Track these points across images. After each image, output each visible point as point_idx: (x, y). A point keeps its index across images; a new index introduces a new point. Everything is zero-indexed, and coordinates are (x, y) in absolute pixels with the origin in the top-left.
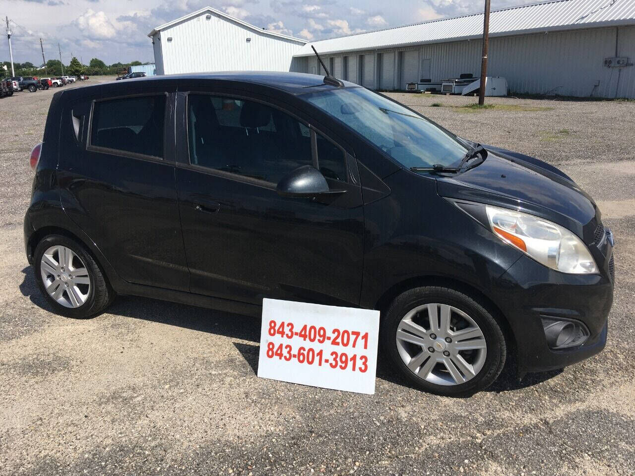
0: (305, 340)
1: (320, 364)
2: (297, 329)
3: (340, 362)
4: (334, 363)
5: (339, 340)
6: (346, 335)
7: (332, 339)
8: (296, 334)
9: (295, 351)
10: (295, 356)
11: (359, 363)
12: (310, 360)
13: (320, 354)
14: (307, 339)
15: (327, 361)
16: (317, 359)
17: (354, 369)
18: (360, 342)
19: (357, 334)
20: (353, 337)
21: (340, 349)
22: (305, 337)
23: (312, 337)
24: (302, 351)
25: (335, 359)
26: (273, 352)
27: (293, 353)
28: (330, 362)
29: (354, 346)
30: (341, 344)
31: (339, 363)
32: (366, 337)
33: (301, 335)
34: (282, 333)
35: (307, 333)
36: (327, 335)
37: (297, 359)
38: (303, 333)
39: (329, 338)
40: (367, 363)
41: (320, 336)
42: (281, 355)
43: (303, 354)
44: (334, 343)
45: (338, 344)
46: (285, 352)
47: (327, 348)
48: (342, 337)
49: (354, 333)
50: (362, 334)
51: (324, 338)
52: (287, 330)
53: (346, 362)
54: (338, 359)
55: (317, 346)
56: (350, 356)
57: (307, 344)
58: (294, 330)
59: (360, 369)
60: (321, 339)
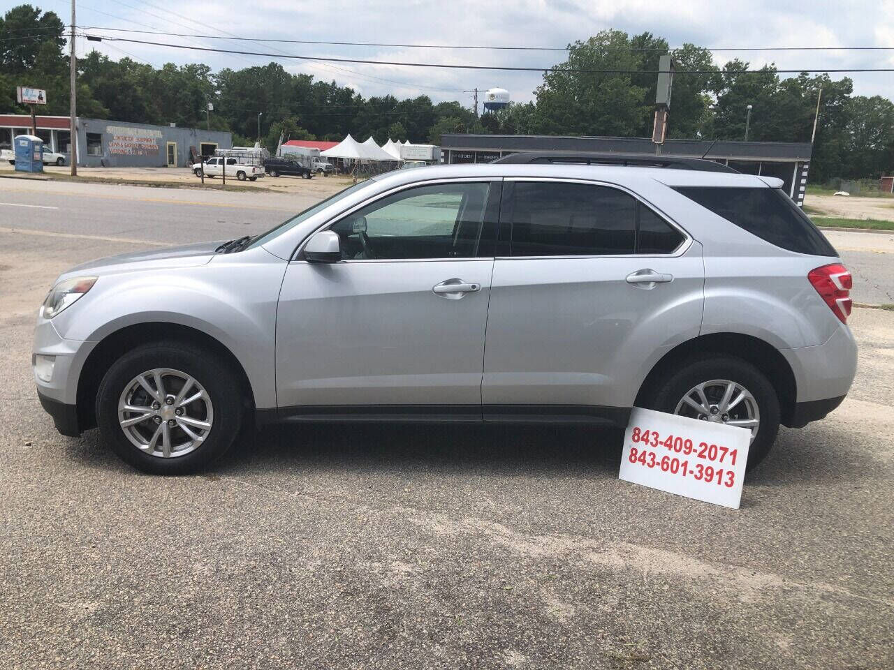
0: (670, 449)
1: (684, 474)
2: (663, 438)
3: (707, 474)
4: (699, 475)
5: (706, 454)
6: (713, 450)
7: (698, 452)
8: (661, 443)
9: (659, 459)
10: (658, 464)
11: (725, 478)
12: (674, 469)
13: (685, 464)
14: (673, 449)
15: (691, 472)
16: (681, 469)
17: (719, 483)
18: (728, 458)
19: (726, 450)
20: (720, 453)
21: (706, 463)
22: (670, 447)
23: (678, 447)
24: (666, 460)
25: (700, 472)
26: (636, 457)
27: (656, 460)
28: (694, 473)
29: (721, 460)
30: (707, 457)
31: (704, 476)
32: (734, 453)
33: (666, 445)
34: (647, 441)
35: (673, 444)
36: (694, 447)
37: (660, 467)
38: (668, 443)
39: (695, 451)
40: (734, 479)
41: (686, 447)
42: (644, 461)
43: (667, 463)
44: (701, 455)
45: (704, 457)
46: (648, 459)
47: (693, 460)
48: (708, 451)
49: (722, 448)
50: (731, 450)
51: (690, 449)
52: (651, 438)
53: (712, 475)
54: (704, 472)
55: (682, 457)
56: (716, 470)
57: (672, 454)
58: (659, 439)
59: (726, 483)
60: (687, 451)
